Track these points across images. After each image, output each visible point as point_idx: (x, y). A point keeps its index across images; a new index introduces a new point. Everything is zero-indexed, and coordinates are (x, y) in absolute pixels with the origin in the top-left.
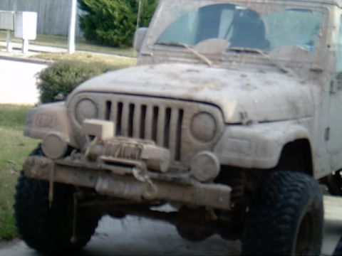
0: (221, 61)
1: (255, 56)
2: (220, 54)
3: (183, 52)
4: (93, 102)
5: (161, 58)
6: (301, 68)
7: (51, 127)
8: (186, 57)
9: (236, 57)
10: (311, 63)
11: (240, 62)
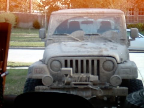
0: (83, 39)
1: (97, 36)
2: (82, 37)
3: (66, 37)
4: (58, 61)
5: (57, 40)
6: (116, 39)
7: (42, 73)
8: (68, 39)
9: (89, 37)
10: (120, 37)
11: (91, 39)
